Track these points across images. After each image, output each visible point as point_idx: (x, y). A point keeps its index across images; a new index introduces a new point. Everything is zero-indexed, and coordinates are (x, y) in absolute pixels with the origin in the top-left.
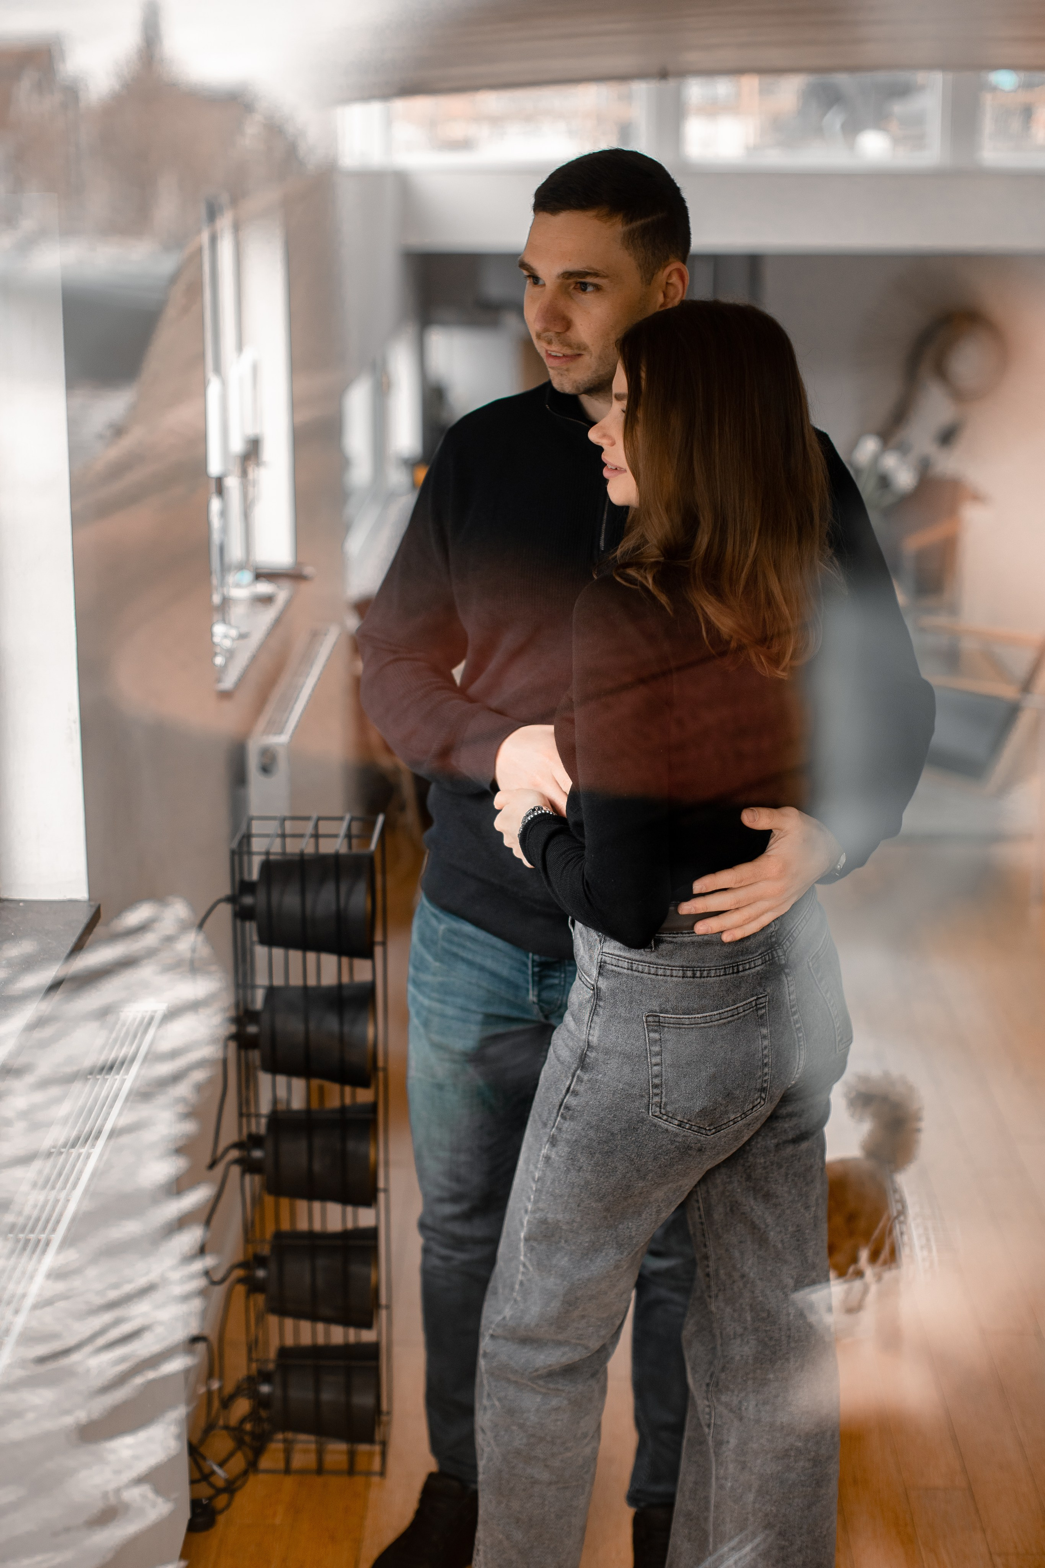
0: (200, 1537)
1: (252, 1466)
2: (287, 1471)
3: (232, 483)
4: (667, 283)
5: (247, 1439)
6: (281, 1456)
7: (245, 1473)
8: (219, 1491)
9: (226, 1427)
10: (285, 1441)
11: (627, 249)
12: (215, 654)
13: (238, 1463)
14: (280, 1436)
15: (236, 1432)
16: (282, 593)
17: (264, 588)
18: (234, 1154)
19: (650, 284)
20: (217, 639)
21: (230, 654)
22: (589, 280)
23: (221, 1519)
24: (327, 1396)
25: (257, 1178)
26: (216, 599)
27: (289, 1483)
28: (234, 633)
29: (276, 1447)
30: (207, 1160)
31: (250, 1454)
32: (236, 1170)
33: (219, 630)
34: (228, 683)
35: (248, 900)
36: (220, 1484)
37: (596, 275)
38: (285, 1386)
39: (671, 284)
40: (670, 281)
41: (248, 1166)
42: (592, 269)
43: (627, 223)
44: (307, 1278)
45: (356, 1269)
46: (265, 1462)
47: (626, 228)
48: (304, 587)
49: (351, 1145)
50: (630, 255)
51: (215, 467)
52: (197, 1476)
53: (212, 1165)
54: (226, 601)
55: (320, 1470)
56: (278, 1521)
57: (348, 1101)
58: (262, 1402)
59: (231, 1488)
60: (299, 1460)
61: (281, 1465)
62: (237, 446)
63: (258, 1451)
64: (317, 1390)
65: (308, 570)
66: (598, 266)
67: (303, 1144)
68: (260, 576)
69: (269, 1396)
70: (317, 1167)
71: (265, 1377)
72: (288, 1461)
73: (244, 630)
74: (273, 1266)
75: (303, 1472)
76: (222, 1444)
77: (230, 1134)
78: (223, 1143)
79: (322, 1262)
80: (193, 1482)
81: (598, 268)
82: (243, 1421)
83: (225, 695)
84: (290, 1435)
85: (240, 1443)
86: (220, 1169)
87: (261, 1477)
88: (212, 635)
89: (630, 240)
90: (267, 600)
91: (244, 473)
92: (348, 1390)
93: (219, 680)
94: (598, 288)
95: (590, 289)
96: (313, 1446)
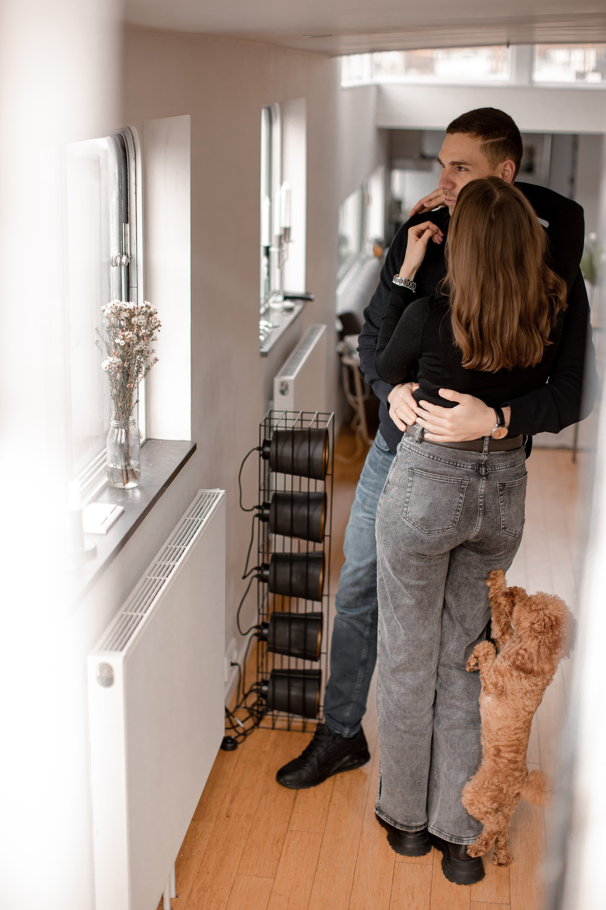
0: (229, 753)
1: (257, 725)
2: (273, 728)
3: (274, 250)
4: (504, 169)
5: (255, 713)
6: (271, 721)
7: (253, 728)
8: (240, 735)
9: (245, 707)
10: (273, 715)
11: (482, 152)
12: (260, 334)
13: (250, 723)
14: (270, 713)
15: (250, 710)
16: (298, 307)
17: (289, 304)
18: (255, 572)
19: (494, 169)
20: (262, 327)
21: (269, 336)
22: (462, 166)
23: (240, 746)
24: (294, 693)
25: (266, 584)
26: (262, 310)
27: (274, 733)
28: (270, 325)
29: (268, 718)
30: (242, 575)
31: (256, 719)
32: (255, 580)
33: (263, 323)
34: (266, 349)
35: (267, 449)
36: (241, 731)
37: (465, 164)
38: (274, 687)
39: (507, 170)
40: (506, 169)
41: (262, 579)
42: (464, 161)
43: (483, 141)
44: (287, 634)
45: (311, 631)
46: (262, 724)
47: (483, 143)
48: (309, 303)
49: (311, 570)
50: (484, 155)
51: (264, 242)
52: (229, 726)
53: (244, 577)
54: (268, 311)
55: (289, 729)
56: (267, 749)
57: (311, 550)
58: (263, 695)
59: (245, 734)
60: (279, 724)
61: (270, 726)
62: (277, 231)
63: (260, 719)
64: (289, 690)
65: (312, 296)
66: (466, 160)
67: (288, 569)
68: (286, 298)
69: (266, 692)
70: (294, 580)
71: (265, 683)
72: (274, 725)
73: (276, 324)
74: (271, 627)
75: (280, 729)
76: (243, 714)
77: (254, 563)
78: (250, 567)
79: (294, 627)
80: (226, 729)
81: (467, 161)
82: (254, 705)
83: (264, 355)
84: (275, 712)
85: (251, 715)
86: (248, 579)
87: (260, 730)
88: (259, 325)
89: (484, 148)
90: (290, 310)
91: (280, 245)
92: (304, 691)
93: (261, 347)
94: (467, 170)
95: (463, 170)
96: (286, 719)
